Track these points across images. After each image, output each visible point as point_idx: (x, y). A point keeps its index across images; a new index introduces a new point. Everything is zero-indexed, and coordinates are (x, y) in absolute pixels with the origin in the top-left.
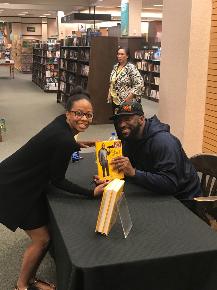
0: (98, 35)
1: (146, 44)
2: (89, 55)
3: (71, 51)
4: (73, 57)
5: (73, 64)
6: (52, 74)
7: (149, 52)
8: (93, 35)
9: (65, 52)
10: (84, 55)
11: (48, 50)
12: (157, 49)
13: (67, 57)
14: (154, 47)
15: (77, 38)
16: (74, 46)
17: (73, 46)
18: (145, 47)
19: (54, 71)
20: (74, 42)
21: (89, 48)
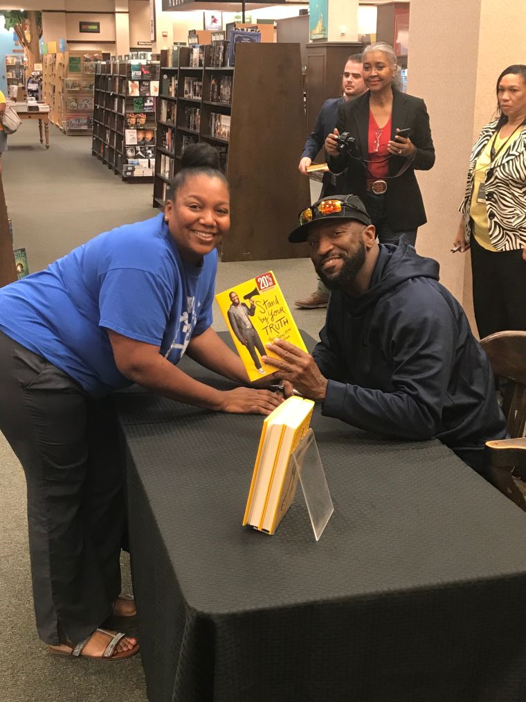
0: (251, 40)
2: (231, 89)
3: (187, 79)
4: (191, 94)
5: (190, 113)
6: (141, 136)
8: (239, 39)
9: (171, 82)
10: (219, 89)
11: (130, 78)
13: (176, 96)
15: (202, 48)
16: (193, 68)
17: (190, 68)
19: (145, 131)
20: (194, 57)
21: (230, 73)
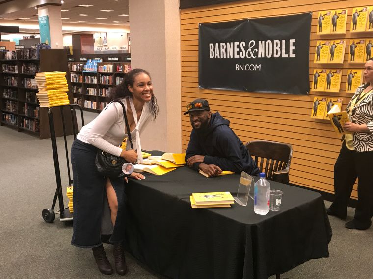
0: (46, 48)
1: (70, 56)
3: (4, 65)
7: (78, 64)
8: (41, 48)
12: (86, 61)
14: (81, 59)
15: (14, 51)
16: (8, 60)
17: (5, 60)
18: (70, 59)
20: (8, 55)
21: (36, 61)
